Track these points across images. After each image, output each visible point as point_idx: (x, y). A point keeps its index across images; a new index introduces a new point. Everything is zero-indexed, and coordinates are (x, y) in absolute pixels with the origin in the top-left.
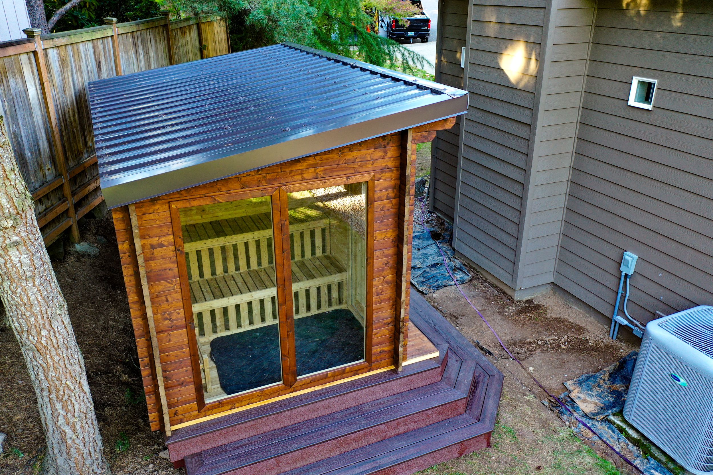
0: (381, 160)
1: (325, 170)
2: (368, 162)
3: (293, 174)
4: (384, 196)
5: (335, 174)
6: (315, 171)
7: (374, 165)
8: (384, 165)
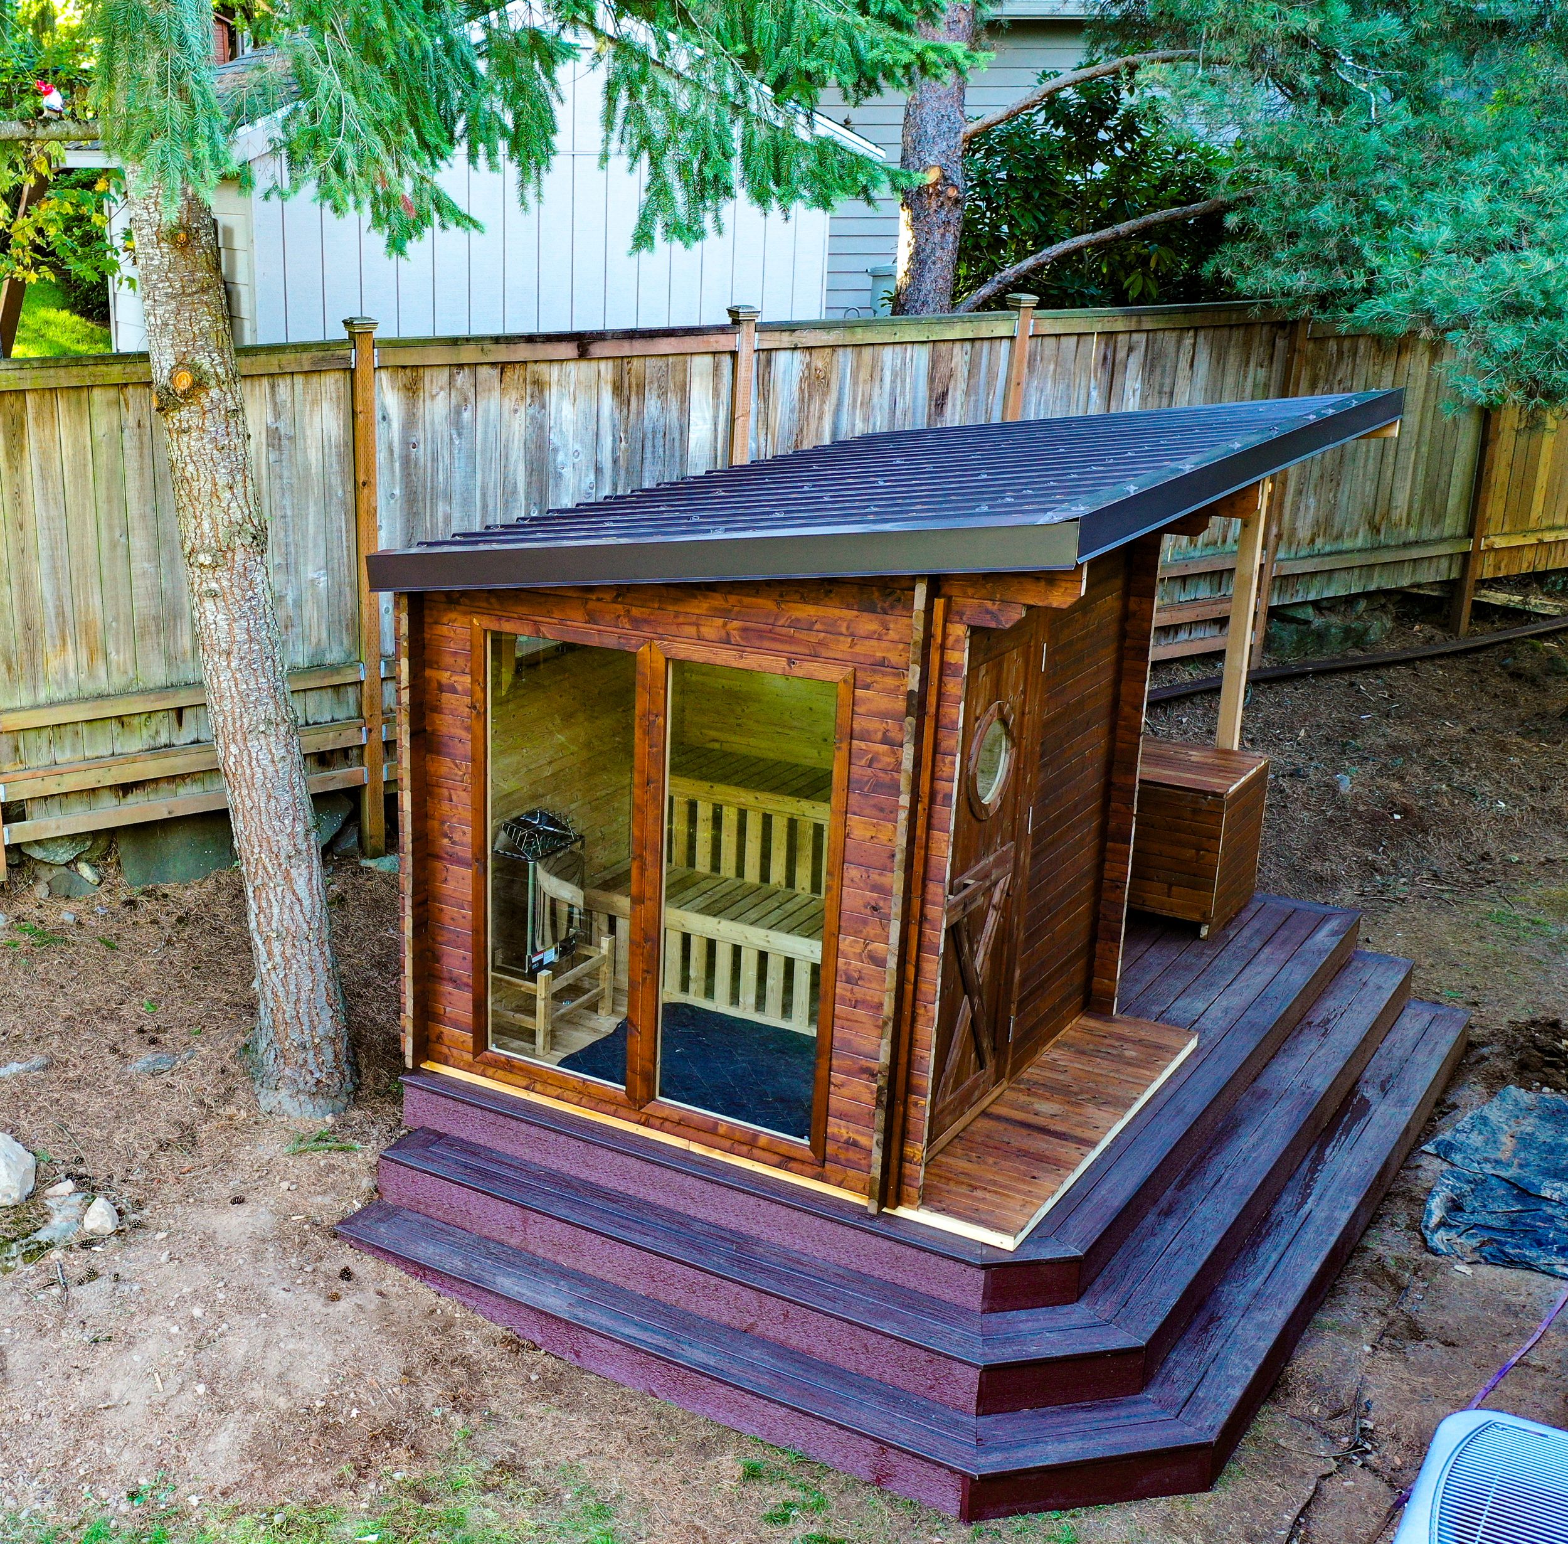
0: (874, 643)
1: (745, 630)
2: (842, 638)
3: (681, 619)
4: (876, 732)
5: (766, 644)
6: (725, 624)
7: (857, 649)
8: (879, 654)
